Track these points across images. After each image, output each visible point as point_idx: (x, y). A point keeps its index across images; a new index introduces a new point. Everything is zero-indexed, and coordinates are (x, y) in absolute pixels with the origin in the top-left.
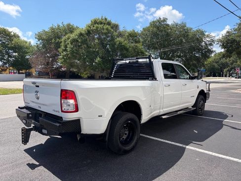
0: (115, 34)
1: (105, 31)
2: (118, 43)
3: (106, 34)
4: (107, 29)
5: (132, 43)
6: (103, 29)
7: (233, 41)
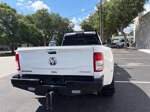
0: (16, 15)
1: (8, 13)
2: (20, 22)
3: (9, 15)
4: (9, 12)
5: (29, 23)
6: (6, 11)
7: (87, 26)
